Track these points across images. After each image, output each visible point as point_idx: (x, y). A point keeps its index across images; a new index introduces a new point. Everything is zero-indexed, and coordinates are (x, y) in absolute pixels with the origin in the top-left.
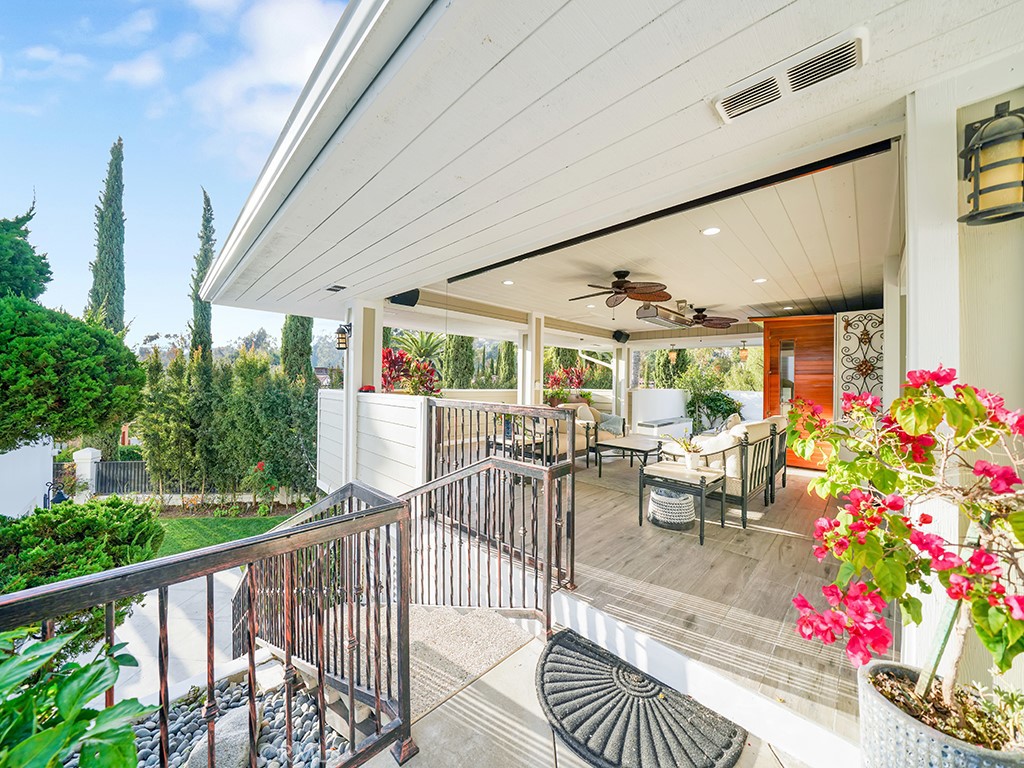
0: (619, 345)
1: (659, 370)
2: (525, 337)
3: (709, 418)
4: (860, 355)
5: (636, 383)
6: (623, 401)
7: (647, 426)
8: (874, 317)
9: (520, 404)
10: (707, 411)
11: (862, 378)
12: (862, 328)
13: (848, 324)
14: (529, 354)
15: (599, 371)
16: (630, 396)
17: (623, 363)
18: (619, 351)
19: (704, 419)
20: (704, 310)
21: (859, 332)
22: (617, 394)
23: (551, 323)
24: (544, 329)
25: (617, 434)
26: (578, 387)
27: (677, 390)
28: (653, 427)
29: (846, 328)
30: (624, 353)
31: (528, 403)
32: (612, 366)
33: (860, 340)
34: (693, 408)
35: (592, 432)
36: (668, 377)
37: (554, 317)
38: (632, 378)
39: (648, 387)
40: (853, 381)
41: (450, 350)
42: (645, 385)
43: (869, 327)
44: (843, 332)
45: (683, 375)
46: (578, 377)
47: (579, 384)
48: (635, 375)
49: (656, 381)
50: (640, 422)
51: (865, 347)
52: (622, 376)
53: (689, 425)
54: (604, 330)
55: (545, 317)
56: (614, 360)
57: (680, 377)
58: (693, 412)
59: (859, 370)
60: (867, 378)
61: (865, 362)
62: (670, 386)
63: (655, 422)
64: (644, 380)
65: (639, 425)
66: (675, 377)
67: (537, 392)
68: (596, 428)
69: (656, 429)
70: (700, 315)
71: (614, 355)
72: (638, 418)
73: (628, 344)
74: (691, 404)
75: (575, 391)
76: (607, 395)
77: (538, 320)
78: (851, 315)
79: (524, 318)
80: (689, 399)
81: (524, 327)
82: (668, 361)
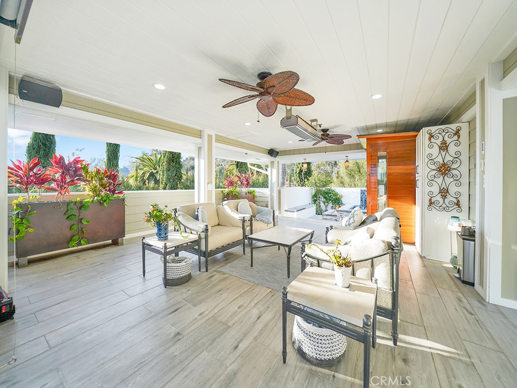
0: (272, 159)
1: (296, 176)
2: (200, 149)
3: (324, 203)
4: (440, 160)
5: (283, 184)
6: (275, 195)
7: (290, 211)
8: (450, 130)
9: (196, 202)
10: (323, 200)
11: (442, 177)
12: (441, 139)
13: (431, 136)
14: (202, 162)
15: (262, 177)
16: (279, 192)
17: (275, 171)
18: (272, 163)
19: (322, 204)
20: (328, 130)
21: (439, 142)
22: (272, 191)
23: (220, 139)
24: (214, 144)
25: (268, 223)
26: (247, 187)
27: (307, 187)
28: (294, 212)
29: (430, 139)
30: (276, 164)
31: (202, 201)
32: (268, 173)
33: (440, 148)
34: (315, 198)
35: (247, 223)
36: (301, 180)
37: (224, 135)
38: (281, 180)
39: (290, 186)
40: (436, 179)
41: (164, 164)
42: (289, 185)
43: (446, 138)
44: (427, 142)
45: (310, 179)
46: (247, 180)
47: (247, 185)
48: (283, 179)
49: (295, 183)
50: (286, 209)
51: (443, 153)
52: (274, 179)
53: (313, 209)
54: (262, 148)
55: (216, 135)
56: (269, 169)
57: (308, 180)
58: (316, 200)
59: (440, 171)
60: (446, 177)
61: (444, 165)
62: (302, 186)
63: (295, 208)
64: (288, 182)
65: (286, 211)
66: (306, 180)
67: (210, 192)
68: (251, 220)
69: (295, 213)
70: (325, 134)
71: (269, 166)
72: (285, 207)
73: (278, 159)
74: (315, 196)
75: (245, 190)
76: (265, 191)
77: (210, 137)
78: (433, 129)
79: (199, 134)
80: (314, 193)
81: (198, 140)
82: (301, 171)
